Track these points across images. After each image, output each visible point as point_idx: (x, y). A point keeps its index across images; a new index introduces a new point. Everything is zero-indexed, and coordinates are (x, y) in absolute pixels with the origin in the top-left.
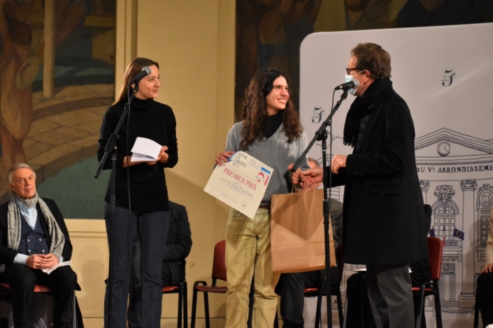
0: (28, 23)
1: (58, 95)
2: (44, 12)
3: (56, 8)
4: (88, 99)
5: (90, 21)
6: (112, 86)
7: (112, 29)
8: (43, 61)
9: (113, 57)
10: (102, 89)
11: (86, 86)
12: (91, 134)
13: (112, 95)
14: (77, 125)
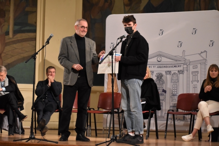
0: (4, 9)
1: (15, 37)
2: (10, 5)
3: (15, 4)
4: (26, 39)
5: (28, 9)
6: (35, 33)
7: (36, 12)
8: (9, 24)
9: (36, 23)
10: (31, 35)
11: (25, 33)
12: (27, 52)
13: (35, 37)
14: (22, 48)
